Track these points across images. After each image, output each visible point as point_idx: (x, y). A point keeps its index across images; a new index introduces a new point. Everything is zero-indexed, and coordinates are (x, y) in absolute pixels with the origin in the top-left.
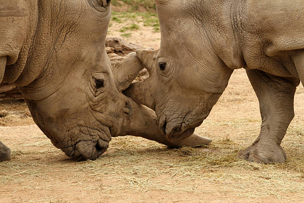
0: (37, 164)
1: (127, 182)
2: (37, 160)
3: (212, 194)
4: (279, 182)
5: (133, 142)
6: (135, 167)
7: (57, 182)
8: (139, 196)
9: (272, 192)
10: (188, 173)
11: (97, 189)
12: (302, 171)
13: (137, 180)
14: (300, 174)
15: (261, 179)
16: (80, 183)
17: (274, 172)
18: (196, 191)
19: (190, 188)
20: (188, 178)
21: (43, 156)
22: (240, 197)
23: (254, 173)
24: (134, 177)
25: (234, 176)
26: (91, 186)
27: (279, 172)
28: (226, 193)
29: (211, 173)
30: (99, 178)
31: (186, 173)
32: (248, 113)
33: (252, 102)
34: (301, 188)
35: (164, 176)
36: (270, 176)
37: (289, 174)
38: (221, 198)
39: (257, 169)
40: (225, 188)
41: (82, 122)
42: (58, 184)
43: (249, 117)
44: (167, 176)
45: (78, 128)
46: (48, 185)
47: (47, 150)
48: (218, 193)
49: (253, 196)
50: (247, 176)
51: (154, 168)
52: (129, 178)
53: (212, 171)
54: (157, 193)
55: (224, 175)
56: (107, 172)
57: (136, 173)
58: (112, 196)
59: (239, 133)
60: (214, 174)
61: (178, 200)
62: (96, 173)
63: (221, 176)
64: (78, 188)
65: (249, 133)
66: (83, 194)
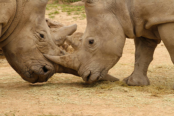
0: (2, 90)
1: (53, 99)
2: (3, 87)
3: (101, 105)
4: (139, 99)
5: (57, 77)
6: (58, 91)
7: (14, 99)
8: (60, 107)
9: (135, 104)
10: (88, 94)
11: (36, 104)
12: (151, 92)
13: (59, 98)
14: (150, 94)
15: (129, 97)
16: (27, 100)
17: (136, 93)
18: (92, 104)
19: (89, 103)
20: (88, 97)
21: (6, 85)
22: (117, 107)
23: (125, 94)
25: (114, 95)
26: (33, 102)
27: (139, 93)
28: (109, 105)
29: (101, 94)
30: (37, 97)
31: (87, 94)
34: (151, 102)
35: (74, 96)
36: (134, 95)
37: (144, 94)
38: (106, 108)
39: (126, 91)
40: (109, 102)
41: (33, 57)
42: (15, 101)
44: (76, 96)
45: (31, 61)
46: (9, 101)
47: (8, 82)
48: (104, 105)
49: (124, 106)
50: (121, 96)
51: (69, 91)
52: (54, 97)
54: (70, 106)
55: (108, 95)
56: (42, 94)
57: (58, 95)
58: (45, 107)
59: (116, 71)
60: (103, 95)
61: (82, 109)
62: (36, 95)
63: (106, 95)
64: (26, 103)
65: (121, 72)
66: (29, 106)
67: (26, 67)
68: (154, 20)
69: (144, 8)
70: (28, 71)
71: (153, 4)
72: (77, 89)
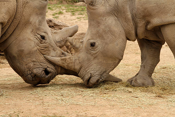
0: (6, 91)
2: (7, 88)
3: (105, 106)
4: (143, 99)
5: (61, 78)
6: (62, 92)
7: (18, 100)
8: (65, 108)
9: (139, 105)
11: (40, 104)
12: (156, 93)
13: (63, 99)
14: (154, 95)
15: (133, 98)
16: (31, 101)
17: (140, 94)
18: (97, 105)
19: (93, 103)
20: (92, 98)
21: (10, 86)
22: (121, 108)
23: (129, 94)
24: (61, 97)
25: (118, 96)
26: (37, 103)
27: (143, 94)
28: (113, 106)
29: (105, 95)
30: (42, 98)
31: (91, 95)
32: (125, 61)
33: (127, 55)
34: (155, 102)
35: (79, 97)
36: (138, 96)
37: (149, 95)
38: (110, 109)
39: (131, 92)
40: (113, 103)
41: (34, 59)
42: (19, 102)
43: (126, 63)
44: (80, 97)
45: (33, 63)
46: (13, 102)
47: (12, 82)
48: (109, 106)
49: (129, 107)
50: (125, 96)
51: (73, 92)
52: (59, 98)
53: (105, 94)
54: (74, 106)
55: (112, 95)
56: (46, 94)
57: (62, 95)
58: (49, 108)
59: (121, 72)
60: (107, 95)
61: (86, 110)
62: (40, 95)
63: (110, 96)
64: (30, 104)
65: (126, 72)
66: (33, 107)
67: (28, 70)
68: (156, 21)
69: (146, 9)
70: (30, 74)
71: (155, 5)
72: (81, 90)
